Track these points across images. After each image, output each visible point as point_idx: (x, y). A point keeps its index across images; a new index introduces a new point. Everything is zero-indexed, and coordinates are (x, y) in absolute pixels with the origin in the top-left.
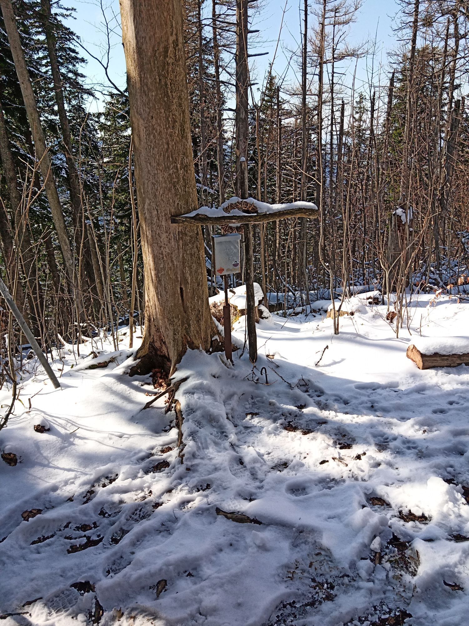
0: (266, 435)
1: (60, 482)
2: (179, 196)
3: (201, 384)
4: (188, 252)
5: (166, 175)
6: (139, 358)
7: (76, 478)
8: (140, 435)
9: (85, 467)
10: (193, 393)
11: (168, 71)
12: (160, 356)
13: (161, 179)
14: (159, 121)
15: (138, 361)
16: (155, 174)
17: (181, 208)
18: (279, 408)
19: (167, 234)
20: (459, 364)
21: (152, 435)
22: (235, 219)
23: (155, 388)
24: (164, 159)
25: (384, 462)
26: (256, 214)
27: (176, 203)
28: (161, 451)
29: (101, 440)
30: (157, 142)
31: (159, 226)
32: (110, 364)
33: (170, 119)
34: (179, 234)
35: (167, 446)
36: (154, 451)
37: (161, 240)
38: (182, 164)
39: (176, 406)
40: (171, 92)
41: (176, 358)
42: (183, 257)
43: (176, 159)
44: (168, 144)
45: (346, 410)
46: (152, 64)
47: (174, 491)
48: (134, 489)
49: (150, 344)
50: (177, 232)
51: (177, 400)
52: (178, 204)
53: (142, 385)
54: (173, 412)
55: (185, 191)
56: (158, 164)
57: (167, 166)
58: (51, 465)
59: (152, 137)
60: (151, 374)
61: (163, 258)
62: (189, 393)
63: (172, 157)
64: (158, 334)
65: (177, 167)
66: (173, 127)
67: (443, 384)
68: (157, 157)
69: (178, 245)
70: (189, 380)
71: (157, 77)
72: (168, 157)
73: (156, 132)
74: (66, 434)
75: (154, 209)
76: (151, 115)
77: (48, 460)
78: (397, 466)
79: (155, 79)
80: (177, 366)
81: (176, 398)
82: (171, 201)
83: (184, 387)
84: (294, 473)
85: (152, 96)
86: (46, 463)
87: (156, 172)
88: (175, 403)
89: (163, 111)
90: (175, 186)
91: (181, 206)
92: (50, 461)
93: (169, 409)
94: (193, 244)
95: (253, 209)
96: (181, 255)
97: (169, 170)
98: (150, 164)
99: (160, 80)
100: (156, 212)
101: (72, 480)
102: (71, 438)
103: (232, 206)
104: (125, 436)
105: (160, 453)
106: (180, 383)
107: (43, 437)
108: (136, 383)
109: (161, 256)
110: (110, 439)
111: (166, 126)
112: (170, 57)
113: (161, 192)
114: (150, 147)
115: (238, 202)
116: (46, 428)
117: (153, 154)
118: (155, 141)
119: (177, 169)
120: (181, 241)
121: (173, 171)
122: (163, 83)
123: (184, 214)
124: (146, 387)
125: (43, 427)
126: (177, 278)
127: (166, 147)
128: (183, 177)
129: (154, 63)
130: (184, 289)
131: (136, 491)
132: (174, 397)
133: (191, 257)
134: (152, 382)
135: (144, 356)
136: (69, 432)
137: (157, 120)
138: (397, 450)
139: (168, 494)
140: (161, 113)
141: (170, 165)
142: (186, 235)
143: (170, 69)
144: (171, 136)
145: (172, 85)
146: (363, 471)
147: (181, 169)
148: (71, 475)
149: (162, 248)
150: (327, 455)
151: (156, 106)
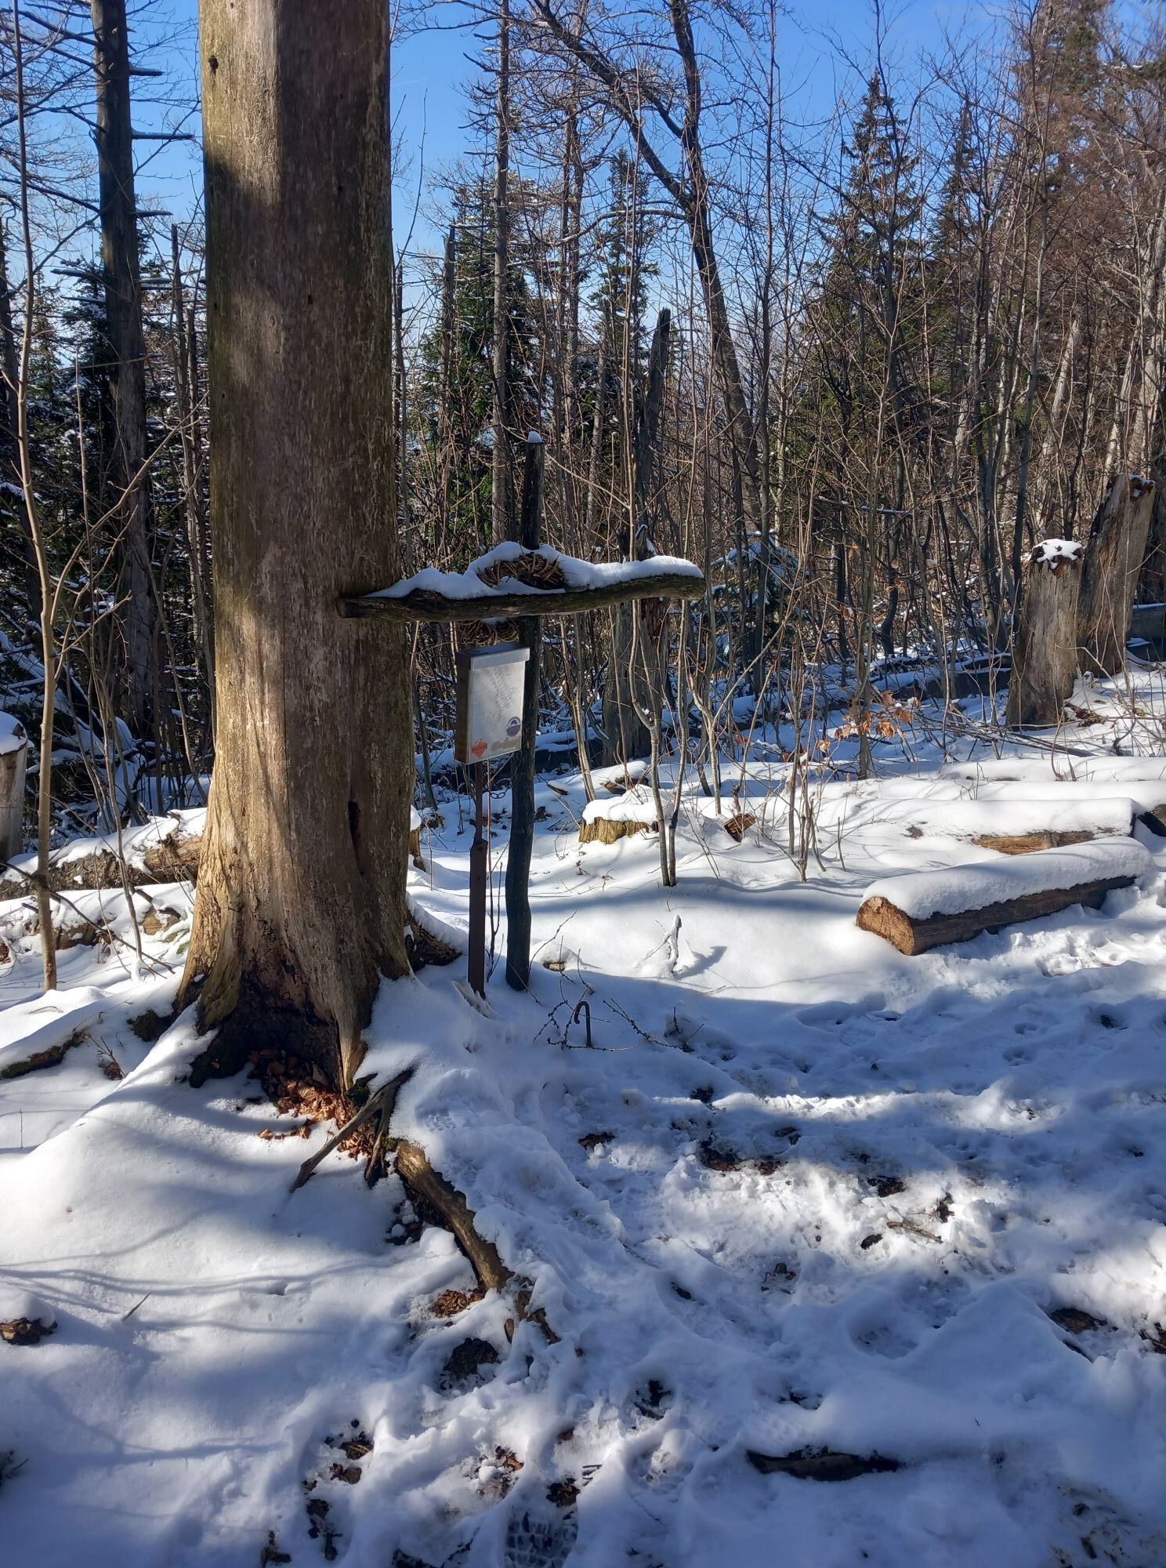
0: (681, 1194)
1: (196, 1503)
2: (365, 537)
3: (458, 1079)
4: (380, 700)
5: (334, 471)
6: (212, 1027)
7: (238, 1473)
8: (337, 1272)
9: (238, 1422)
10: (444, 1111)
11: (363, 165)
12: (276, 1010)
13: (320, 484)
14: (328, 312)
15: (210, 1035)
16: (304, 470)
17: (369, 571)
18: (656, 1109)
19: (327, 649)
20: (978, 933)
21: (371, 1265)
22: (514, 605)
23: (283, 1110)
24: (332, 426)
25: (1011, 1210)
26: (562, 591)
27: (357, 557)
28: (432, 1309)
29: (226, 1316)
30: (318, 372)
31: (308, 626)
32: (72, 1053)
33: (358, 310)
34: (357, 649)
35: (442, 1291)
36: (414, 1315)
37: (312, 666)
38: (378, 442)
39: (397, 1160)
40: (367, 230)
41: (352, 1012)
42: (365, 713)
43: (365, 425)
44: (347, 381)
45: (821, 1088)
46: (323, 137)
47: (579, 1432)
48: (453, 1459)
49: (243, 979)
50: (353, 643)
51: (397, 1142)
52: (362, 559)
53: (239, 1109)
54: (394, 1177)
55: (383, 523)
56: (316, 440)
57: (338, 446)
58: (130, 1451)
59: (304, 357)
60: (249, 1067)
61: (313, 720)
62: (433, 1112)
63: (355, 421)
64: (272, 946)
65: (366, 449)
66: (364, 332)
67: (971, 985)
68: (316, 420)
69: (354, 681)
70: (419, 1075)
71: (334, 179)
72: (345, 418)
73: (319, 342)
74: (115, 1325)
75: (294, 575)
76: (308, 292)
77: (111, 1438)
78: (1045, 1214)
79: (328, 184)
80: (365, 1035)
81: (394, 1133)
82: (343, 549)
83: (410, 1100)
84: (823, 1288)
85: (316, 234)
86: (110, 1448)
87: (308, 463)
88: (393, 1150)
89: (341, 283)
90: (356, 507)
91: (369, 566)
92: (119, 1435)
93: (375, 1172)
94: (395, 674)
95: (555, 575)
96: (359, 710)
97: (344, 458)
98: (292, 437)
99: (340, 189)
100: (300, 585)
101: (232, 1486)
102: (133, 1336)
103: (504, 567)
104: (290, 1286)
105: (434, 1319)
106: (398, 1088)
107: (49, 1356)
108: (220, 1105)
109: (308, 714)
110: (254, 1306)
111: (346, 326)
112: (371, 126)
113: (318, 525)
114: (295, 387)
115: (522, 558)
116: (47, 1324)
117: (304, 408)
118: (313, 372)
119: (366, 458)
120: (362, 670)
121: (355, 462)
122: (349, 201)
123: (376, 590)
124: (255, 1112)
125: (37, 1323)
126: (344, 775)
127: (340, 389)
128: (378, 481)
129: (329, 134)
130: (361, 806)
131: (458, 1461)
132: (386, 1133)
133: (387, 714)
134: (263, 1094)
135: (228, 1018)
136: (117, 1317)
137: (322, 309)
138: (1017, 1172)
139: (566, 1444)
140: (335, 288)
141: (348, 444)
142: (378, 649)
143: (369, 161)
144: (357, 358)
145: (371, 210)
146: (981, 1245)
147: (375, 458)
148: (219, 1466)
149: (312, 691)
150: (872, 1220)
151: (325, 265)
